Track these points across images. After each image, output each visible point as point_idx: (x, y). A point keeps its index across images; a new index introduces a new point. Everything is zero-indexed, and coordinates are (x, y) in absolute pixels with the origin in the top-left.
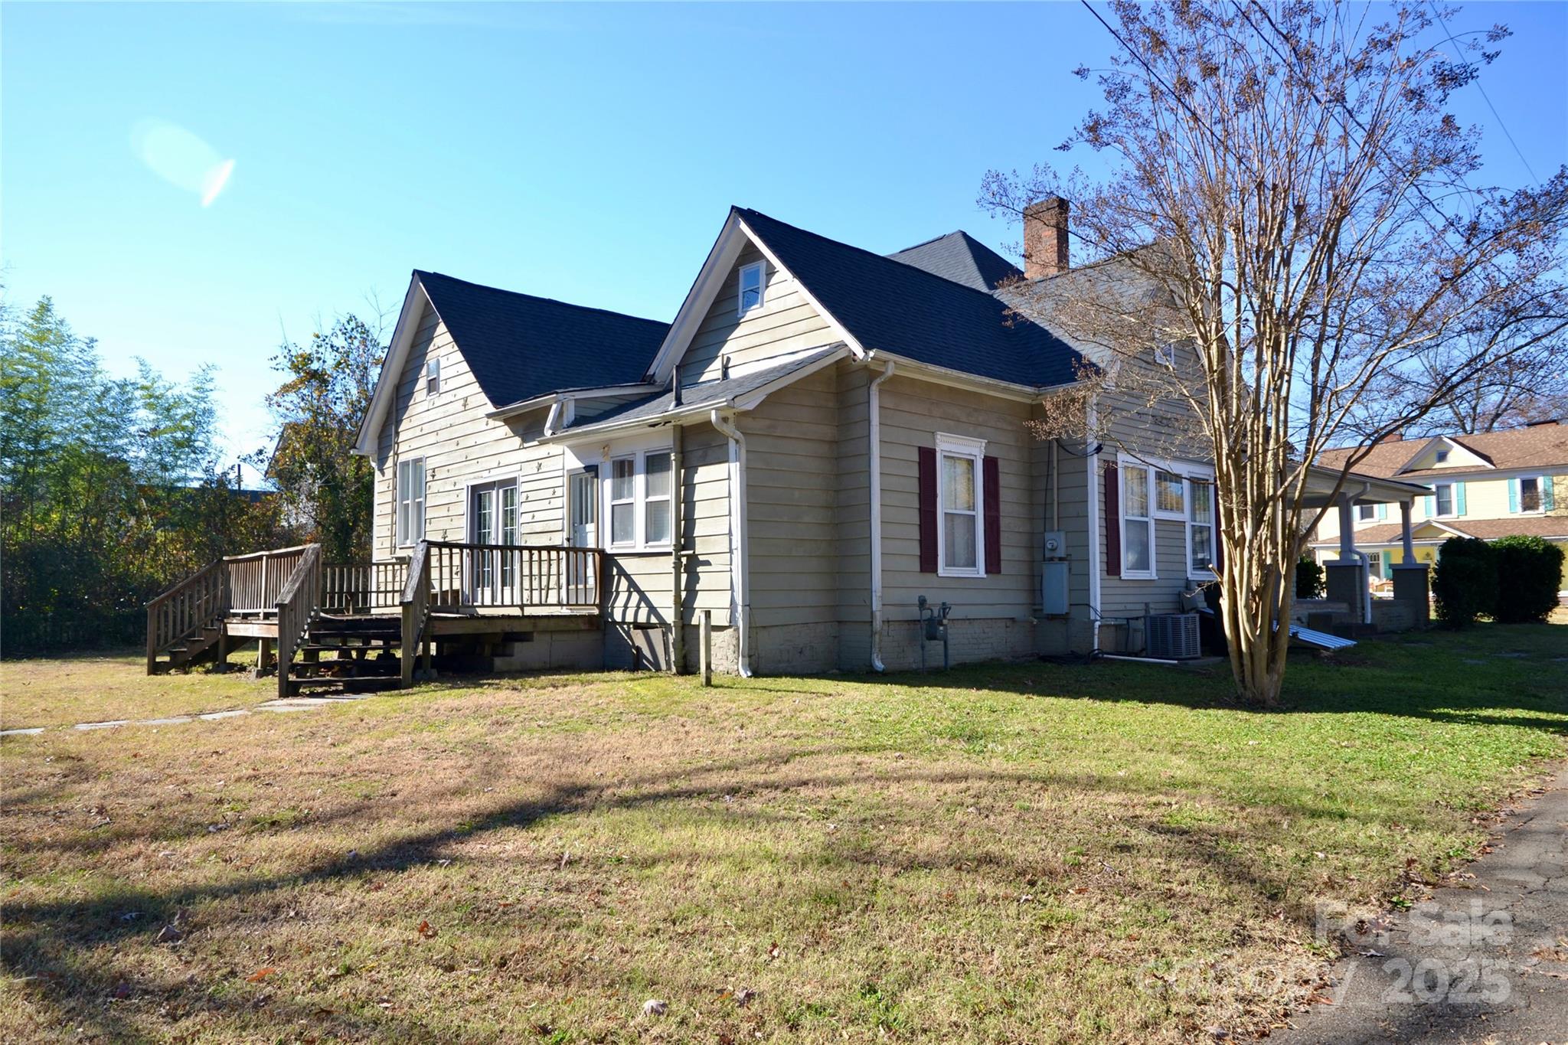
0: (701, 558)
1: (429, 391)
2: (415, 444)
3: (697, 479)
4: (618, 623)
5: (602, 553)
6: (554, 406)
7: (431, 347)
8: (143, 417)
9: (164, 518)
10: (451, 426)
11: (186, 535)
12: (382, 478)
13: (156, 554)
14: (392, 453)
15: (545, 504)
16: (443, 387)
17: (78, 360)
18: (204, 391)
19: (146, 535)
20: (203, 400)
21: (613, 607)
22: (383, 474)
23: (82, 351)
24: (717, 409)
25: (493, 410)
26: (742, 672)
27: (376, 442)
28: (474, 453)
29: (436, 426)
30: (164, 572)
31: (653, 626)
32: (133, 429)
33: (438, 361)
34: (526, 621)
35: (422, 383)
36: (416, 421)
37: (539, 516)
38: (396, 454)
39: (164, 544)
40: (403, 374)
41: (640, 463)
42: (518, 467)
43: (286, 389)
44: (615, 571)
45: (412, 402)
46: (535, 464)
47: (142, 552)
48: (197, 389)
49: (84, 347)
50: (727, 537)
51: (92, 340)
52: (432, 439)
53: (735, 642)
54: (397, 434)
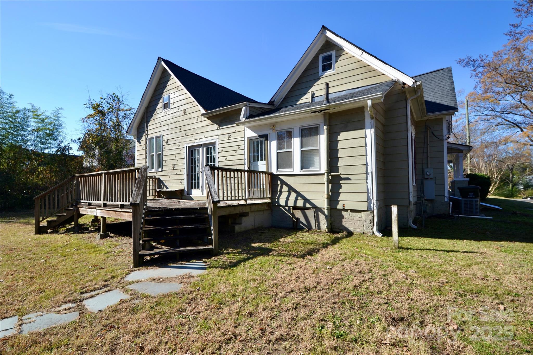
0: (342, 176)
1: (164, 109)
2: (156, 130)
3: (339, 138)
4: (283, 206)
5: (271, 174)
6: (244, 108)
7: (165, 90)
8: (33, 124)
9: (42, 161)
10: (177, 122)
11: (51, 168)
12: (139, 144)
13: (39, 174)
14: (145, 134)
15: (234, 153)
16: (172, 106)
17: (6, 103)
18: (57, 117)
19: (34, 167)
20: (57, 120)
21: (278, 199)
22: (140, 143)
23: (7, 99)
24: (371, 99)
25: (205, 112)
26: (377, 233)
27: (136, 130)
28: (191, 132)
29: (169, 122)
30: (42, 181)
31: (308, 208)
32: (29, 129)
33: (169, 96)
34: (248, 207)
35: (160, 105)
36: (156, 121)
37: (229, 158)
38: (147, 135)
39: (42, 171)
40: (150, 102)
41: (296, 131)
42: (217, 137)
43: (90, 116)
44: (279, 182)
45: (155, 113)
46: (227, 135)
47: (33, 175)
48: (55, 116)
49: (8, 97)
50: (365, 167)
51: (12, 95)
52: (166, 127)
53: (371, 218)
54: (147, 127)
